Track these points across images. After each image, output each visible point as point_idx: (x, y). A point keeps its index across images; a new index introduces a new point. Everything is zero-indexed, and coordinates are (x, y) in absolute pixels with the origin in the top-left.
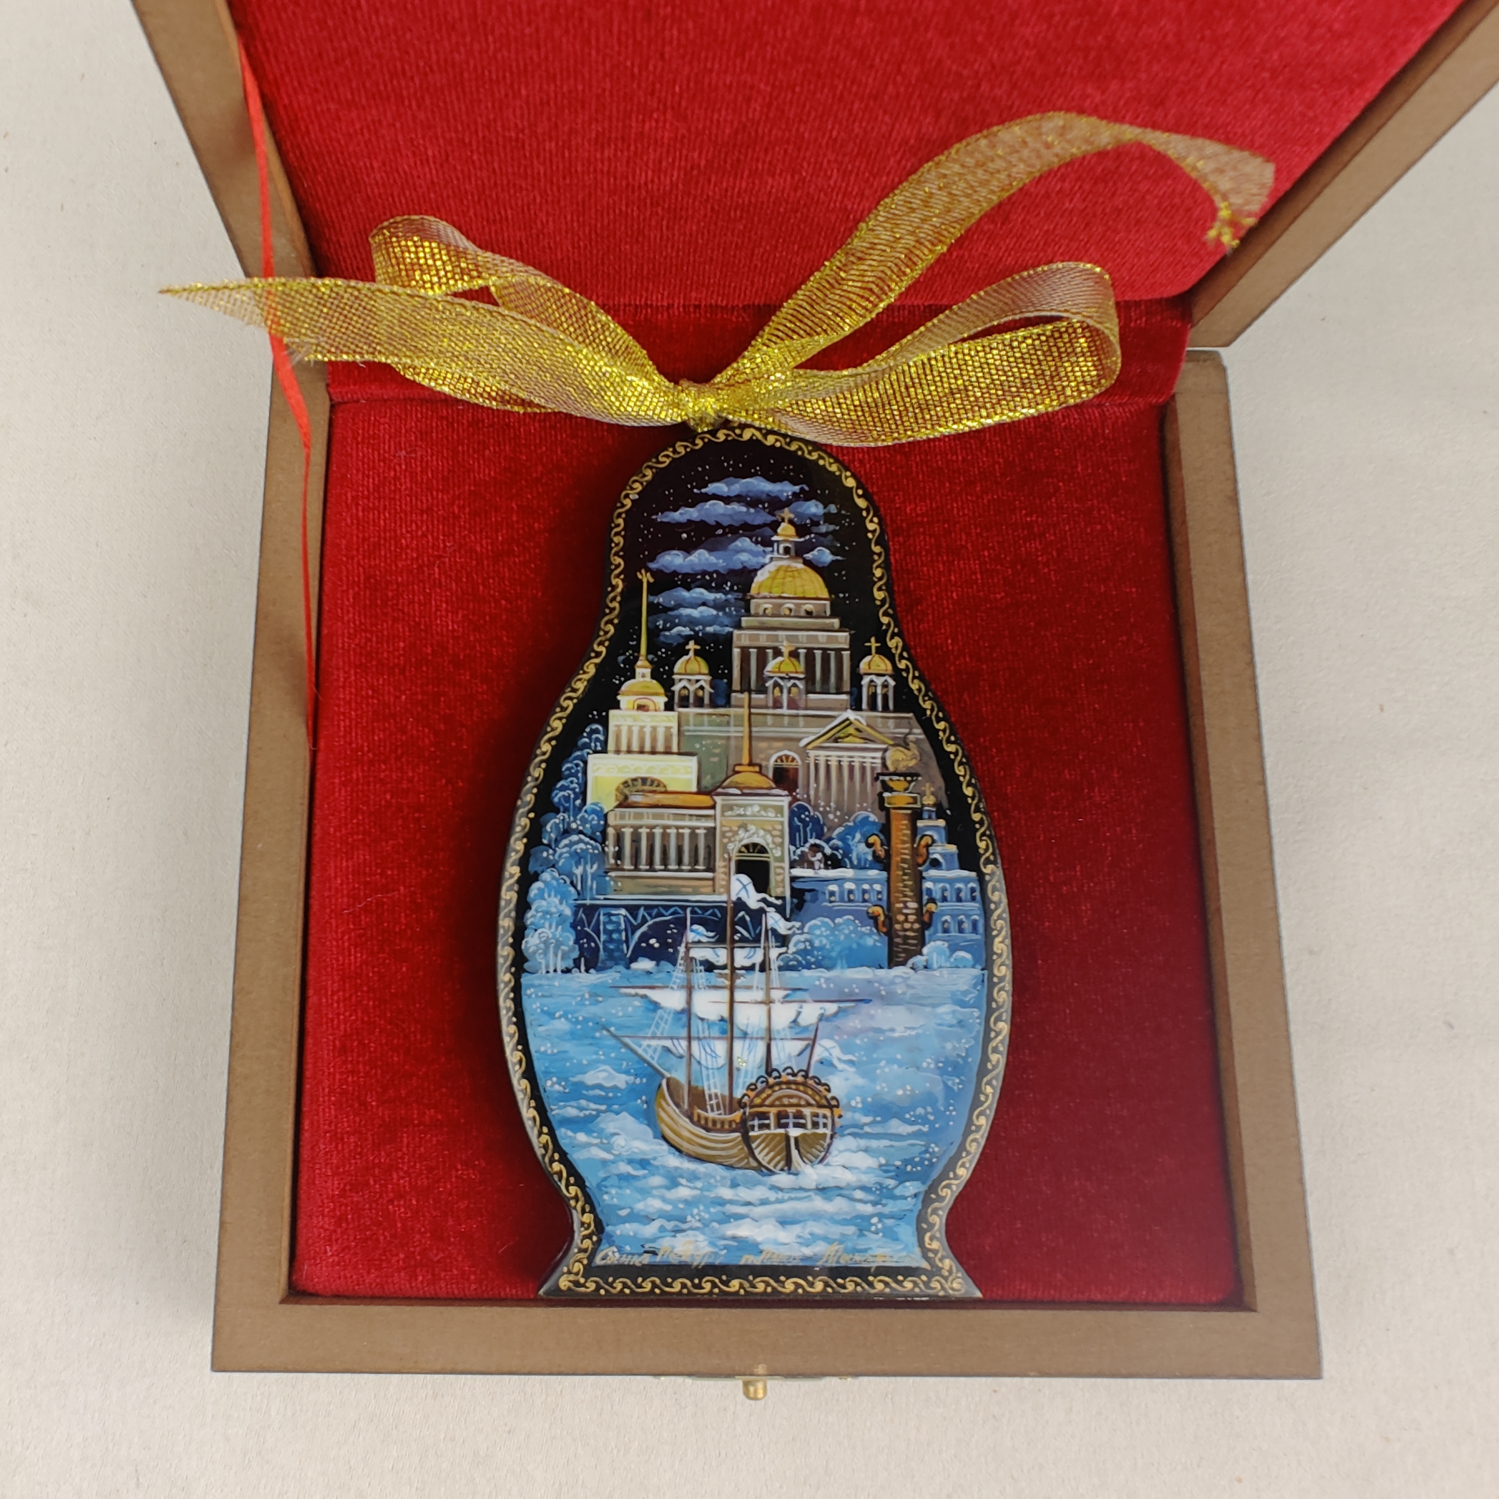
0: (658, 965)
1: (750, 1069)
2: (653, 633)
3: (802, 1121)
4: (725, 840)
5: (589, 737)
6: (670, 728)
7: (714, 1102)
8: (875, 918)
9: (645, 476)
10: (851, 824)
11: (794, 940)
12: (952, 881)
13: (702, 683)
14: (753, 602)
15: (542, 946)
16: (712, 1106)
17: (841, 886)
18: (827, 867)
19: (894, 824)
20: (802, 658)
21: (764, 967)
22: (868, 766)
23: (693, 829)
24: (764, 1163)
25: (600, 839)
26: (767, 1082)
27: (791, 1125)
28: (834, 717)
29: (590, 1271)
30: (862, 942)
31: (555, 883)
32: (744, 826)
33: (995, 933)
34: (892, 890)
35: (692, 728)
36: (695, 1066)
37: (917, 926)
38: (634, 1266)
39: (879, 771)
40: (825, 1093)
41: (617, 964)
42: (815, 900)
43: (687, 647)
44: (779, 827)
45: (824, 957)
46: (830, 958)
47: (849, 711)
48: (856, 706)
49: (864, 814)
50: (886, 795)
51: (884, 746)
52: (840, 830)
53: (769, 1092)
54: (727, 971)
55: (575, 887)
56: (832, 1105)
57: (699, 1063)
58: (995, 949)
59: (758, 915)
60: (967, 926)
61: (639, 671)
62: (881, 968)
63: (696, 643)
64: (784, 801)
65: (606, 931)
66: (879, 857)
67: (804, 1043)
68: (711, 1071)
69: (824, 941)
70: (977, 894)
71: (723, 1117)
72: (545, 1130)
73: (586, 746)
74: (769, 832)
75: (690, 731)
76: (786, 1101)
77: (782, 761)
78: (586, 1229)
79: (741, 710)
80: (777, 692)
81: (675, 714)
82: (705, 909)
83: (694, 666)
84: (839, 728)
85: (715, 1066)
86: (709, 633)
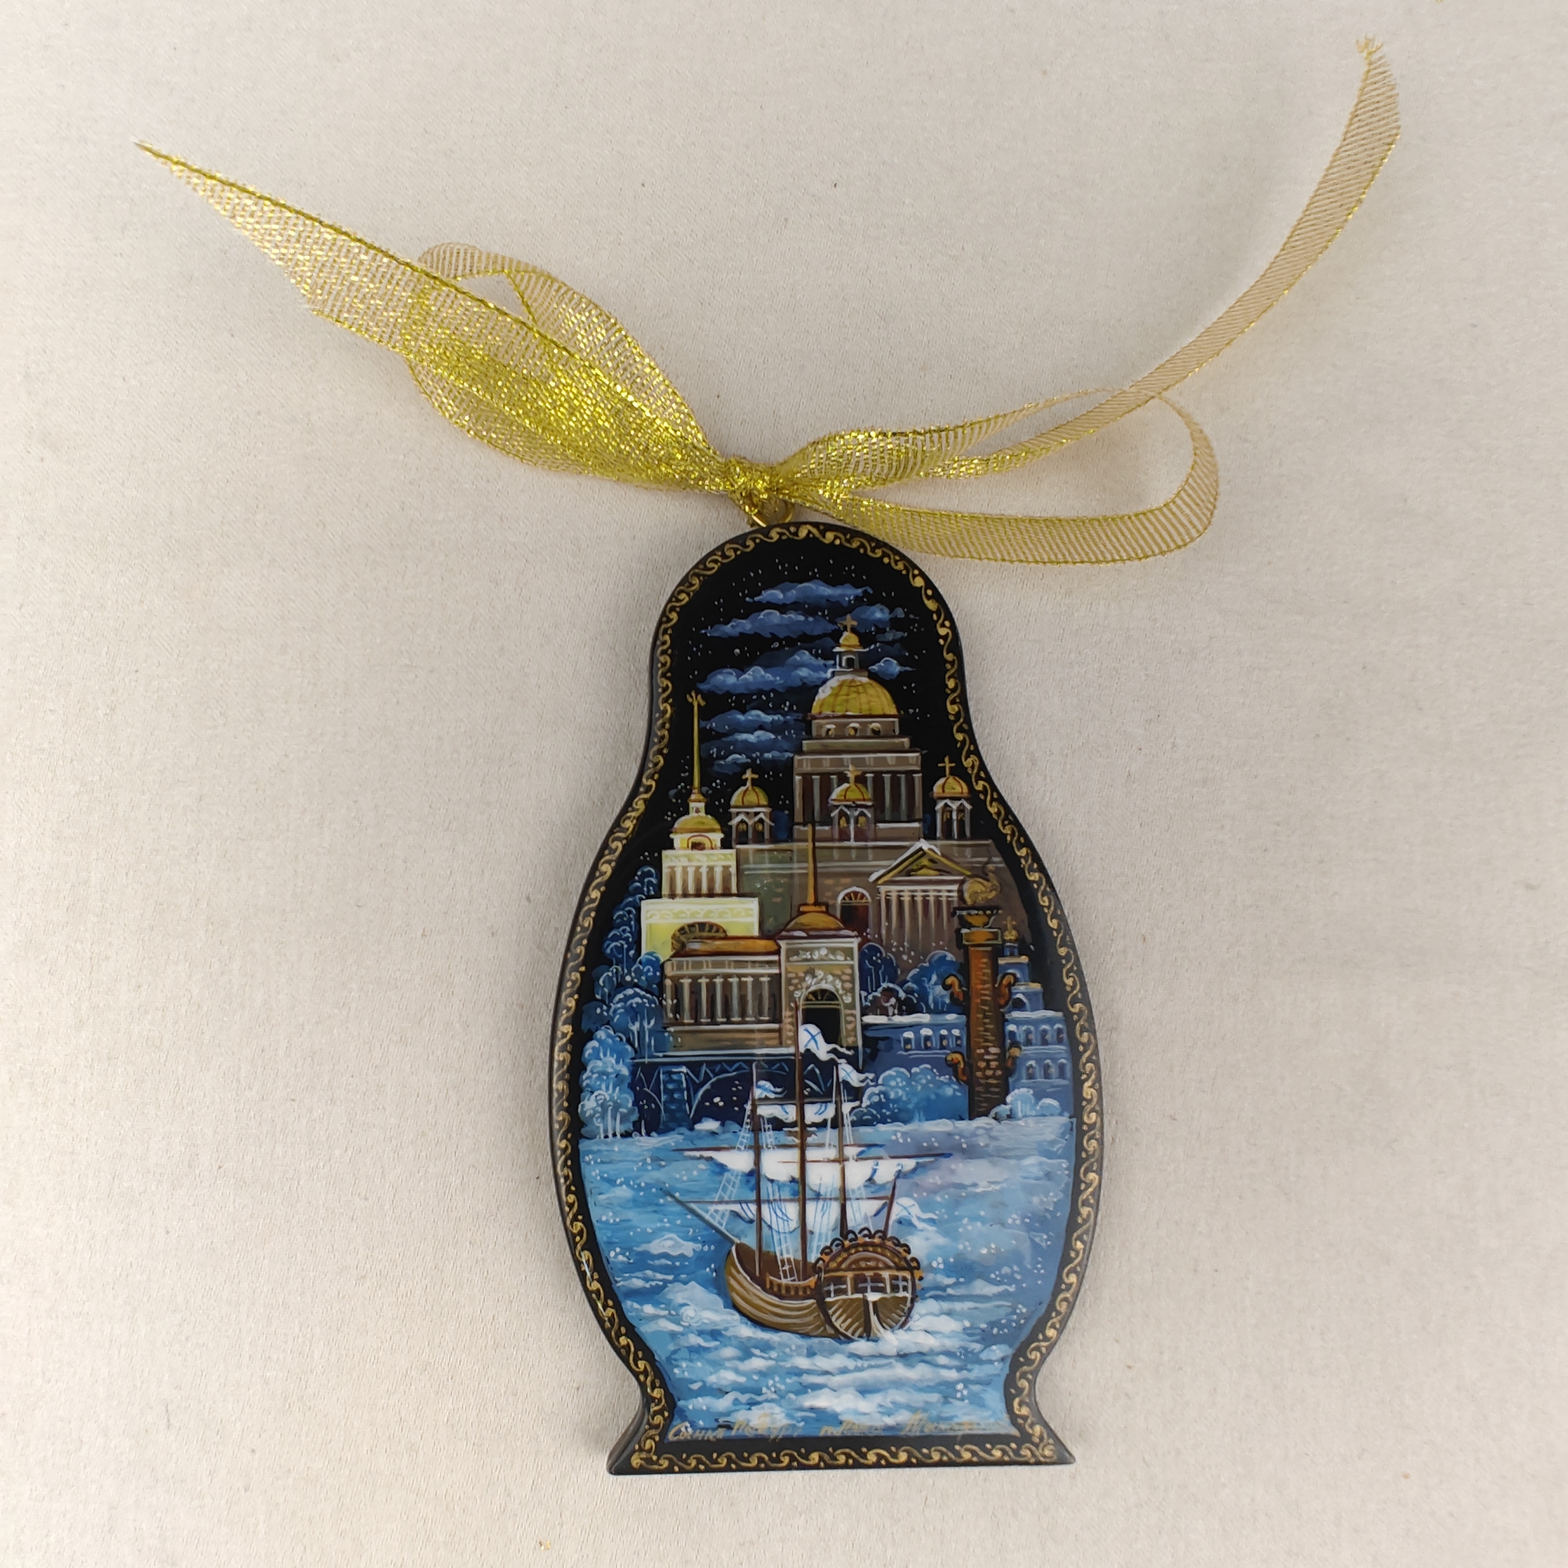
0: (723, 1125)
1: (824, 1231)
2: (706, 762)
3: (881, 1285)
4: (791, 988)
5: (641, 880)
6: (730, 866)
7: (787, 1267)
8: (953, 1066)
9: (692, 585)
10: (927, 964)
11: (868, 1092)
12: (1036, 1023)
13: (762, 815)
14: (815, 722)
15: (599, 1109)
16: (785, 1272)
17: (917, 1033)
18: (901, 1013)
19: (974, 963)
20: (870, 784)
21: (837, 1122)
22: (944, 899)
23: (756, 977)
24: (842, 1330)
25: (657, 992)
26: (843, 1245)
27: (869, 1289)
29: (661, 1448)
30: (940, 1091)
31: (610, 1041)
32: (811, 972)
33: (1084, 1077)
34: (973, 1034)
35: (752, 866)
36: (765, 1230)
37: (999, 1073)
38: (708, 1440)
39: (956, 905)
40: (904, 1254)
41: (680, 1126)
42: (890, 1048)
43: (744, 777)
44: (849, 971)
45: (900, 1110)
46: (908, 1111)
47: (922, 840)
48: (930, 835)
49: (940, 953)
50: (964, 931)
51: (961, 878)
52: (915, 971)
53: (845, 1255)
54: (797, 1129)
55: (632, 1045)
56: (913, 1266)
57: (770, 1227)
58: (1085, 1095)
59: (829, 1067)
60: (1053, 1070)
61: (692, 805)
62: (962, 1119)
63: (753, 772)
64: (854, 943)
65: (666, 1091)
66: (957, 999)
67: (881, 1203)
68: (782, 1236)
69: (900, 1093)
70: (1064, 1036)
71: (797, 1283)
72: (610, 1303)
73: (639, 891)
74: (839, 977)
75: (749, 869)
76: (863, 1264)
77: (850, 899)
78: (656, 1405)
79: (805, 844)
80: (843, 822)
81: (733, 851)
82: (771, 1063)
83: (752, 798)
84: (911, 860)
85: (787, 1231)
86: (767, 760)
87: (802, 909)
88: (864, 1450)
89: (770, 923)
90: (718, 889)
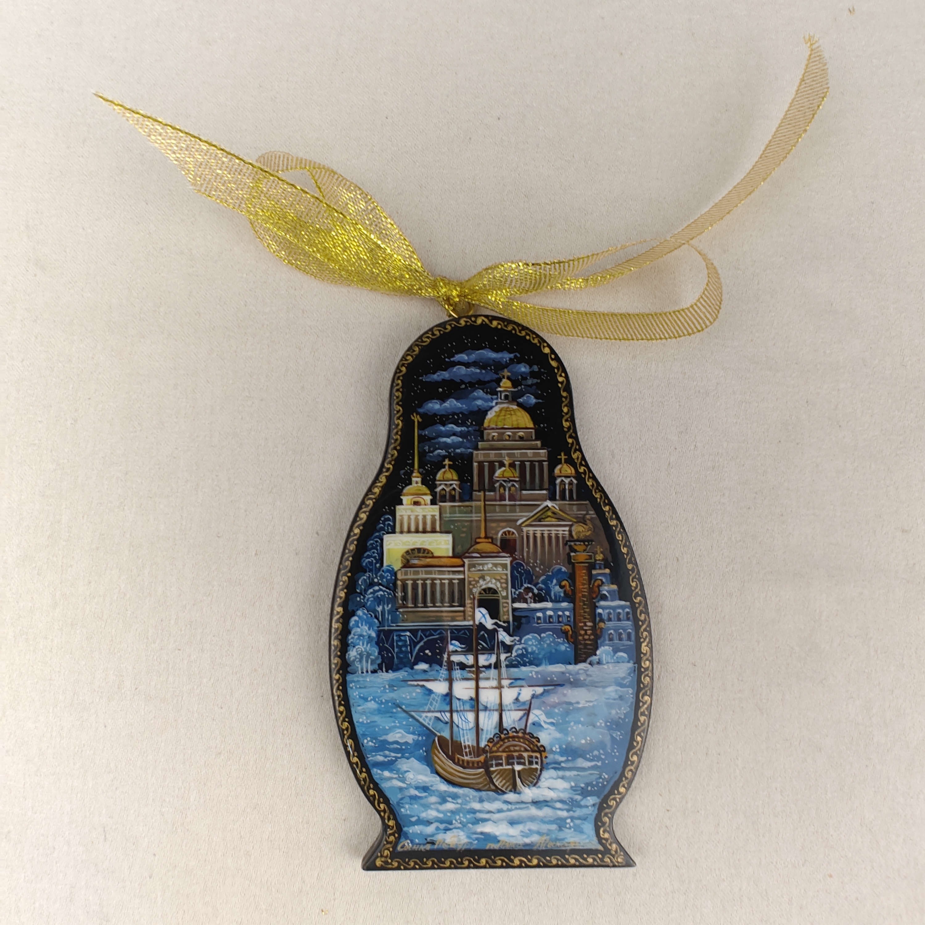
0: (430, 666)
1: (489, 729)
2: (422, 454)
3: (522, 761)
4: (471, 587)
5: (384, 523)
6: (435, 515)
7: (467, 750)
8: (565, 633)
9: (414, 351)
10: (550, 574)
11: (516, 648)
12: (614, 608)
13: (454, 486)
14: (486, 431)
15: (358, 656)
16: (466, 753)
17: (544, 614)
18: (535, 602)
19: (578, 572)
20: (517, 468)
21: (497, 666)
22: (560, 536)
23: (451, 580)
24: (500, 787)
25: (392, 588)
26: (500, 737)
27: (516, 763)
28: (539, 505)
29: (393, 855)
30: (558, 648)
31: (365, 617)
32: (483, 577)
33: (642, 640)
34: (577, 615)
35: (448, 515)
36: (455, 728)
37: (592, 637)
38: (421, 851)
39: (567, 539)
40: (536, 743)
41: (405, 666)
42: (528, 622)
43: (444, 463)
44: (505, 577)
45: (534, 659)
46: (538, 659)
47: (548, 501)
48: (552, 498)
49: (558, 567)
50: (572, 554)
51: (570, 523)
53: (501, 743)
54: (474, 669)
55: (378, 619)
56: (541, 750)
57: (458, 726)
58: (642, 651)
59: (493, 633)
60: (624, 636)
61: (414, 479)
62: (570, 664)
63: (449, 461)
64: (508, 561)
65: (398, 646)
66: (568, 594)
67: (524, 712)
68: (465, 731)
69: (534, 648)
70: (631, 616)
71: (473, 759)
72: (364, 770)
73: (382, 529)
74: (499, 580)
75: (446, 517)
76: (512, 749)
77: (506, 535)
78: (391, 830)
79: (479, 503)
80: (502, 490)
81: (437, 507)
82: (459, 630)
83: (449, 475)
84: (541, 512)
85: (468, 728)
86: (458, 453)
87: (478, 540)
88: (512, 857)
89: (459, 549)
90: (429, 528)
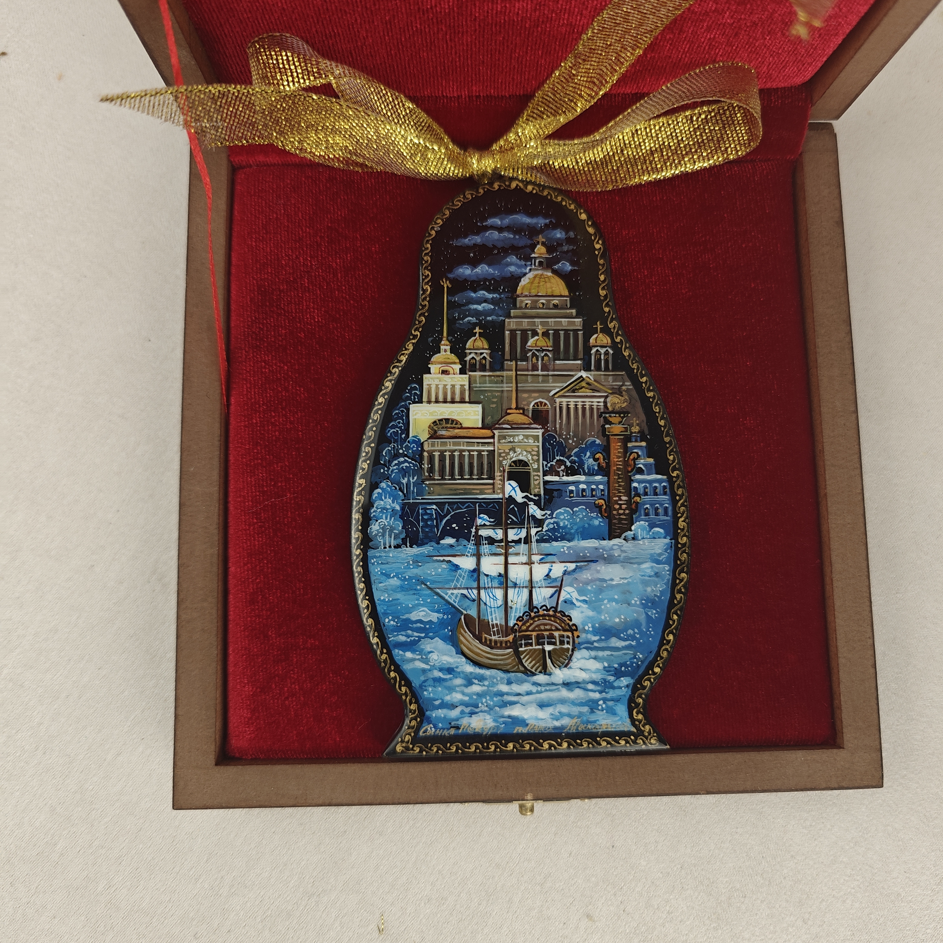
0: (457, 541)
1: (518, 606)
2: (452, 322)
3: (554, 640)
4: (501, 459)
5: (410, 392)
6: (464, 385)
7: (495, 629)
8: (599, 507)
9: (445, 215)
10: (584, 446)
11: (547, 522)
12: (650, 482)
13: (485, 355)
14: (518, 299)
15: (381, 530)
16: (494, 632)
17: (577, 487)
18: (567, 475)
19: (612, 445)
20: (551, 337)
21: (527, 540)
22: (595, 407)
23: (479, 452)
24: (529, 668)
25: (418, 460)
26: (530, 615)
27: (546, 643)
28: (572, 376)
29: (415, 740)
30: (591, 522)
31: (389, 489)
32: (513, 449)
33: (679, 515)
34: (611, 488)
35: (478, 385)
36: (482, 606)
37: (627, 512)
38: (444, 736)
39: (602, 411)
41: (431, 541)
42: (560, 496)
43: (474, 331)
44: (536, 449)
46: (571, 534)
47: (582, 371)
48: (587, 368)
49: (592, 439)
50: (607, 426)
51: (606, 394)
52: (576, 450)
53: (531, 622)
54: (503, 544)
55: (403, 492)
56: (573, 629)
57: (485, 604)
58: (680, 526)
59: (523, 507)
60: (661, 511)
61: (443, 348)
62: (604, 540)
63: (480, 328)
64: (540, 433)
65: (423, 520)
66: (602, 467)
67: (554, 590)
68: (493, 609)
69: (567, 523)
70: (668, 490)
71: (501, 639)
72: (385, 651)
73: (408, 398)
74: (530, 452)
75: (476, 387)
76: (542, 627)
77: (538, 406)
78: (413, 714)
79: (511, 372)
80: (534, 360)
81: (467, 376)
82: (488, 504)
83: (479, 344)
84: (575, 383)
85: (496, 606)
86: (489, 321)
87: (509, 411)
89: (489, 419)
90: (457, 398)
